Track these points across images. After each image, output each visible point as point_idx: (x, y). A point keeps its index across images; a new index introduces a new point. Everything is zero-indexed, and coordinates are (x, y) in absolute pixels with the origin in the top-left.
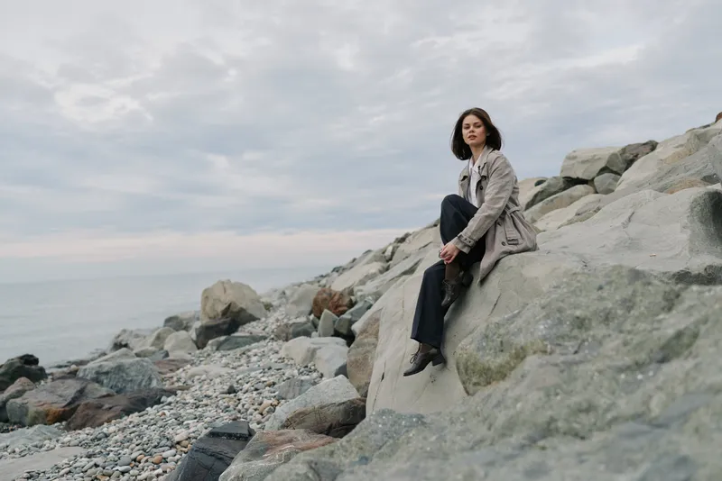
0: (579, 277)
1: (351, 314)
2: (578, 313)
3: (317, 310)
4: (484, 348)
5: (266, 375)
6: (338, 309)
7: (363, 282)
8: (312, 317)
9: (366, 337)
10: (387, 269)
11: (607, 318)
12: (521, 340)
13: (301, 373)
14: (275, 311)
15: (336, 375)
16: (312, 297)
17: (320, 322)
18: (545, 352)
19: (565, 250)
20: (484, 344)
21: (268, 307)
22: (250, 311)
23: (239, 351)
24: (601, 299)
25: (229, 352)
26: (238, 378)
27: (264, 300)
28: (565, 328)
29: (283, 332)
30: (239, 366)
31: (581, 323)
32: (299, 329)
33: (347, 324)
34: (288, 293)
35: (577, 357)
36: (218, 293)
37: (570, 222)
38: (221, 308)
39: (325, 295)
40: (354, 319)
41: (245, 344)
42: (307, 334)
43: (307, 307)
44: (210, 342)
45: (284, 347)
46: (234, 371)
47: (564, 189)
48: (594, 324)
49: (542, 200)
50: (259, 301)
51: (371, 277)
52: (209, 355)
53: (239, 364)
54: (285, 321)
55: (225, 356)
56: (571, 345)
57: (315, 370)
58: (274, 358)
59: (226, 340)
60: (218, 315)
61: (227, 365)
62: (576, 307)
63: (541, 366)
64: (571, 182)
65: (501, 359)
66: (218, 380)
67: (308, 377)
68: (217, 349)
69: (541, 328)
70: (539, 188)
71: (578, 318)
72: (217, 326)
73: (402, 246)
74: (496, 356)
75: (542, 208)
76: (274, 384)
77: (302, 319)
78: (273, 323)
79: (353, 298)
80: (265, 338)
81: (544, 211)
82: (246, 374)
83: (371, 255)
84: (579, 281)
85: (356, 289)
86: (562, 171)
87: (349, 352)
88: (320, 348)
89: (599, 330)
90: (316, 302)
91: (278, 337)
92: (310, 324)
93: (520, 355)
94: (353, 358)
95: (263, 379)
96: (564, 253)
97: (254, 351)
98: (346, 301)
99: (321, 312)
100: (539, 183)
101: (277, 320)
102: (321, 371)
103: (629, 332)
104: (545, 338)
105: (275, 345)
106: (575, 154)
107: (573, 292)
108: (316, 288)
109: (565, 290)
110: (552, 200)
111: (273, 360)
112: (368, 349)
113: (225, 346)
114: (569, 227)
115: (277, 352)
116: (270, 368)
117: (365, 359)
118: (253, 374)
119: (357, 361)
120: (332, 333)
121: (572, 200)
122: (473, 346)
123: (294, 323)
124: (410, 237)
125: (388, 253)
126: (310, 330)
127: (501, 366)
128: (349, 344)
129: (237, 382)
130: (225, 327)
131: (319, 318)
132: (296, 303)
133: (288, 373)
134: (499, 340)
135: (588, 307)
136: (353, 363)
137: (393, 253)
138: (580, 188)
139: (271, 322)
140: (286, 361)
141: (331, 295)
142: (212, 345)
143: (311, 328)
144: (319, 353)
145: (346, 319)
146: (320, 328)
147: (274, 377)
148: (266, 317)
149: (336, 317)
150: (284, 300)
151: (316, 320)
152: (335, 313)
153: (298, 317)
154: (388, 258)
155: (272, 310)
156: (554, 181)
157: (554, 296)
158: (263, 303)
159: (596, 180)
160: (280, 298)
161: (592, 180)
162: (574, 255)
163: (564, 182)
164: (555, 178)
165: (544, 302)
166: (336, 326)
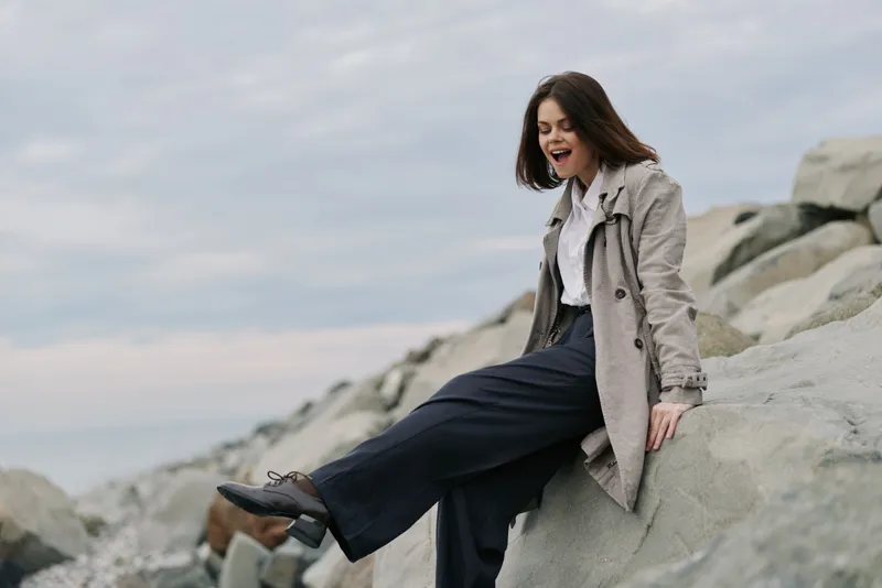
2: (841, 561)
3: (217, 532)
6: (269, 532)
8: (205, 551)
14: (111, 536)
17: (227, 567)
19: (807, 393)
21: (94, 527)
22: (52, 540)
27: (87, 510)
33: (289, 570)
34: (145, 490)
37: (818, 320)
40: (308, 558)
43: (192, 526)
47: (801, 232)
49: (750, 259)
50: (70, 513)
54: (139, 563)
62: (836, 546)
64: (817, 215)
70: (744, 230)
71: (840, 574)
73: (425, 372)
75: (752, 278)
77: (181, 559)
78: (107, 570)
81: (756, 287)
83: (346, 397)
84: (840, 483)
86: (798, 187)
90: (214, 517)
92: (200, 571)
96: (805, 401)
99: (227, 539)
100: (743, 218)
101: (119, 562)
106: (823, 151)
107: (828, 510)
108: (213, 478)
109: (809, 505)
110: (774, 261)
114: (813, 334)
121: (822, 259)
123: (161, 570)
124: (442, 352)
125: (389, 390)
131: (222, 553)
132: (167, 516)
135: (862, 547)
137: (402, 389)
138: (836, 231)
143: (201, 579)
145: (288, 558)
146: (225, 580)
148: (90, 552)
149: (264, 551)
150: (134, 509)
151: (216, 559)
152: (260, 540)
153: (170, 550)
154: (389, 402)
155: (103, 533)
156: (777, 215)
157: (784, 520)
158: (82, 519)
159: (873, 211)
160: (123, 504)
161: (865, 211)
162: (827, 404)
163: (801, 217)
164: (781, 207)
165: (762, 533)
166: (264, 575)
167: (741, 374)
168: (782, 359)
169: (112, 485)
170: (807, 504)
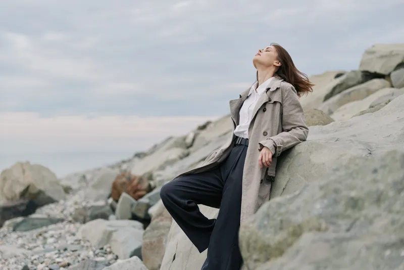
0: (357, 161)
1: (150, 198)
2: (353, 194)
3: (115, 193)
4: (265, 226)
5: (62, 256)
6: (137, 193)
7: (162, 168)
8: (111, 201)
9: (162, 220)
10: (188, 155)
11: (379, 199)
12: (298, 219)
13: (96, 255)
14: (74, 194)
15: (131, 256)
16: (111, 181)
17: (118, 206)
18: (319, 229)
19: (353, 138)
20: (266, 222)
21: (67, 190)
22: (50, 193)
23: (35, 232)
24: (375, 181)
25: (25, 233)
26: (33, 258)
27: (65, 183)
28: (340, 208)
29: (80, 214)
30: (35, 247)
31: (354, 204)
32: (97, 212)
33: (144, 208)
34: (88, 177)
35: (348, 235)
36: (17, 174)
38: (19, 189)
39: (124, 180)
40: (151, 204)
41: (42, 226)
42: (105, 217)
43: (106, 190)
44: (7, 223)
45: (80, 230)
46: (30, 252)
47: (362, 82)
48: (366, 204)
49: (340, 92)
50: (58, 184)
51: (171, 162)
52: (5, 236)
53: (35, 245)
54: (84, 204)
55: (21, 237)
56: (344, 224)
57: (110, 252)
58: (70, 239)
59: (23, 222)
60: (15, 195)
61: (23, 246)
62: (352, 188)
63: (314, 242)
64: (369, 76)
65: (281, 236)
66: (13, 260)
67: (102, 259)
68: (14, 230)
69: (318, 207)
70: (338, 81)
71: (352, 199)
72: (14, 207)
73: (203, 133)
74: (276, 233)
75: (339, 100)
76: (69, 265)
77: (101, 203)
78: (71, 206)
79: (152, 183)
80: (62, 220)
81: (341, 103)
82: (42, 255)
83: (171, 142)
84: (356, 165)
85: (155, 174)
86: (361, 65)
87: (144, 234)
88: (115, 231)
89: (370, 210)
90: (115, 187)
91: (76, 220)
92: (108, 208)
93: (297, 233)
94: (147, 241)
95: (58, 260)
96: (351, 141)
97: (51, 233)
98: (145, 185)
99: (119, 195)
100: (338, 76)
101: (76, 203)
102: (116, 253)
103: (398, 212)
104: (320, 217)
105: (72, 227)
106: (374, 49)
107: (351, 175)
108: (117, 172)
110: (349, 93)
111: (69, 242)
112: (163, 231)
113: (22, 227)
115: (74, 234)
116: (65, 250)
117: (160, 241)
118: (48, 255)
119: (151, 244)
120: (130, 216)
121: (369, 92)
122: (256, 224)
123: (92, 207)
124: (211, 125)
125: (189, 140)
126: (108, 214)
127: (280, 243)
128: (145, 228)
129: (32, 263)
130: (23, 208)
131: (117, 201)
132: (96, 187)
133: (83, 254)
134: (279, 219)
135: (362, 188)
136: (148, 245)
137: (194, 140)
138: (377, 82)
139: (69, 205)
140: (82, 243)
141: (130, 179)
142: (9, 226)
143: (108, 211)
144: (115, 235)
145: (143, 204)
146: (118, 211)
147: (69, 258)
148: (65, 199)
149: (133, 201)
150: (84, 184)
151: (114, 203)
152: (133, 197)
153: (97, 200)
154: (189, 145)
155: (71, 193)
156: (353, 75)
157: (333, 178)
158: (63, 186)
159: (392, 75)
160: (80, 182)
161: (389, 75)
162: (360, 143)
163: (362, 76)
164: (354, 72)
165: (323, 183)
166: (134, 209)
167: (328, 132)
168: (346, 127)
169: (76, 175)
170: (342, 172)
